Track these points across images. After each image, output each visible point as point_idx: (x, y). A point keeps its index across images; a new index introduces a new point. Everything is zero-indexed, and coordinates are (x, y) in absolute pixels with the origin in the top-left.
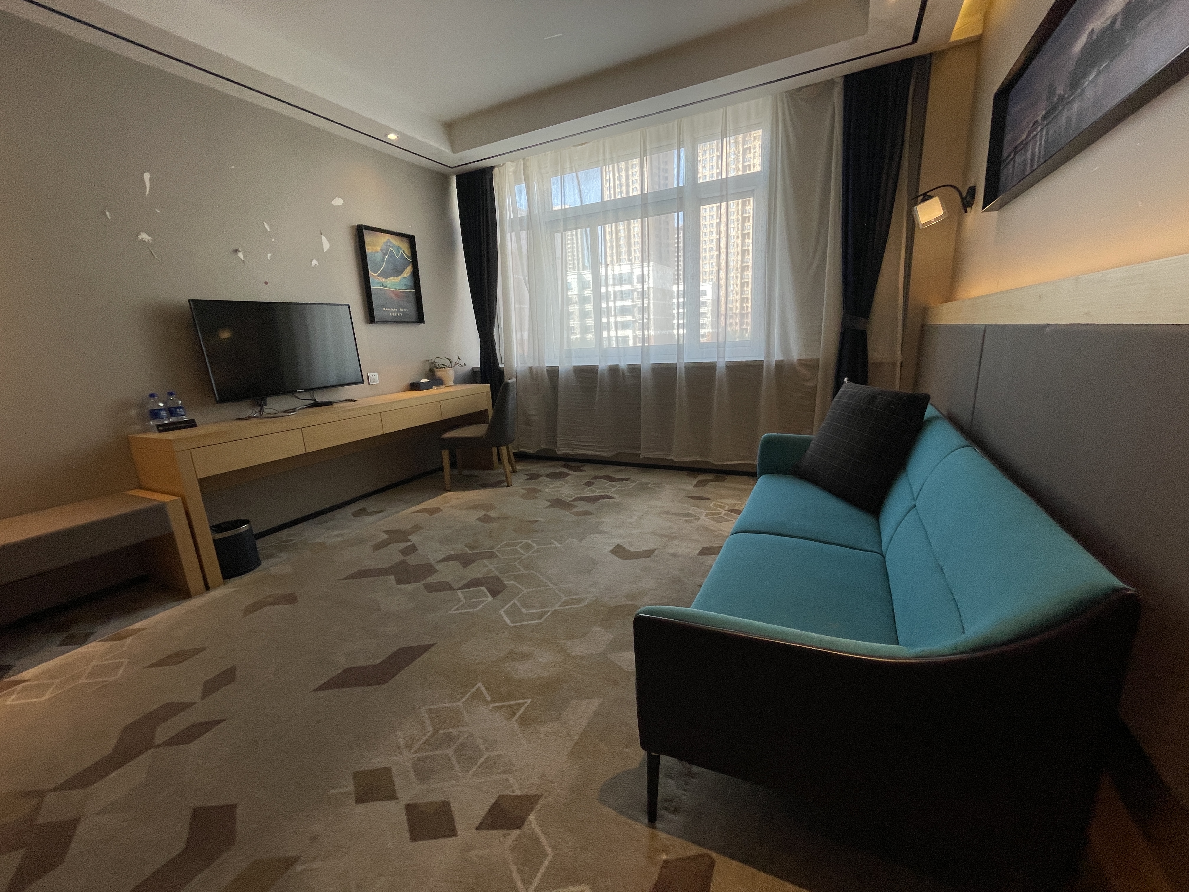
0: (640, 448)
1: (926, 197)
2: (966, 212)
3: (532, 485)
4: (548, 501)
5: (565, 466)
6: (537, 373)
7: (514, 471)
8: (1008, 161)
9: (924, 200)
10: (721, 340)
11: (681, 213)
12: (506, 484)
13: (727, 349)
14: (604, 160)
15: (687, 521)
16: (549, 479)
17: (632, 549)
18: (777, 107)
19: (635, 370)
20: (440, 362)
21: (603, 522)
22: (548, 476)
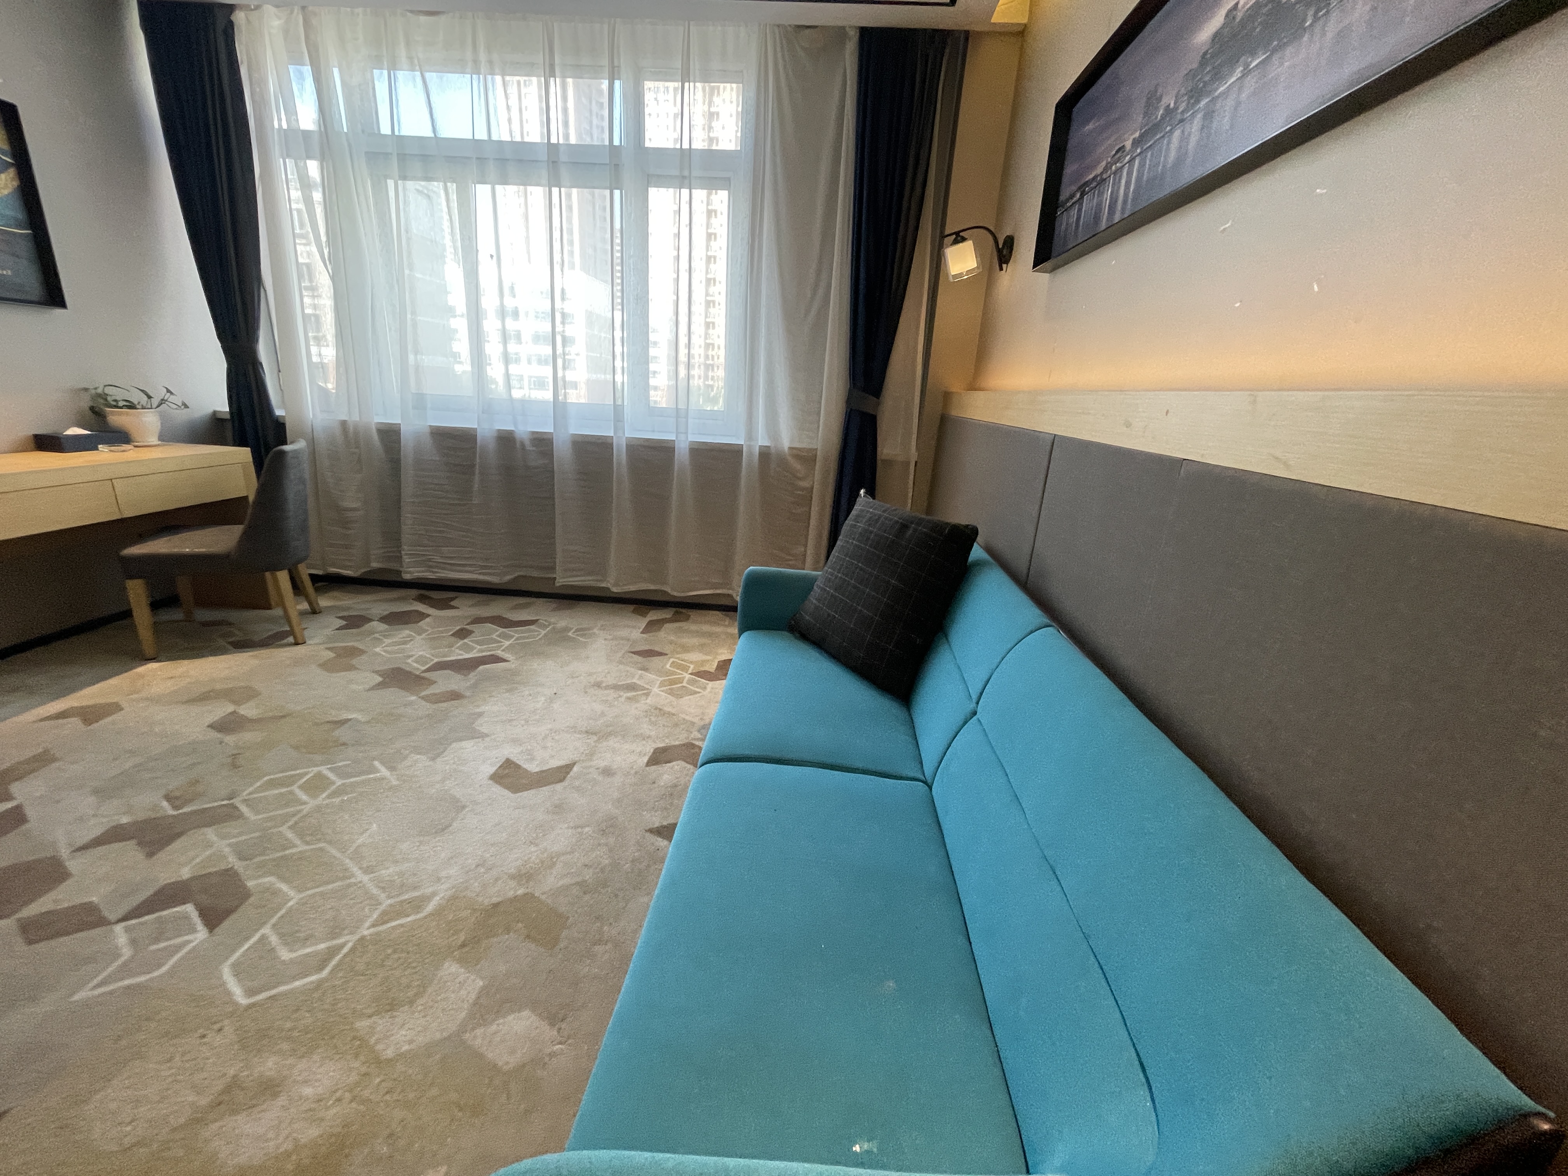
0: (555, 568)
1: (959, 238)
2: (1001, 269)
3: (351, 640)
4: (377, 672)
5: (421, 599)
6: (356, 433)
7: (315, 611)
8: (1069, 204)
9: (956, 242)
10: (682, 406)
11: (617, 193)
12: (291, 639)
13: (690, 420)
14: (476, 62)
15: (629, 698)
16: (386, 626)
17: (533, 767)
18: (766, 46)
19: (543, 442)
20: (115, 394)
21: (480, 715)
22: (384, 619)
